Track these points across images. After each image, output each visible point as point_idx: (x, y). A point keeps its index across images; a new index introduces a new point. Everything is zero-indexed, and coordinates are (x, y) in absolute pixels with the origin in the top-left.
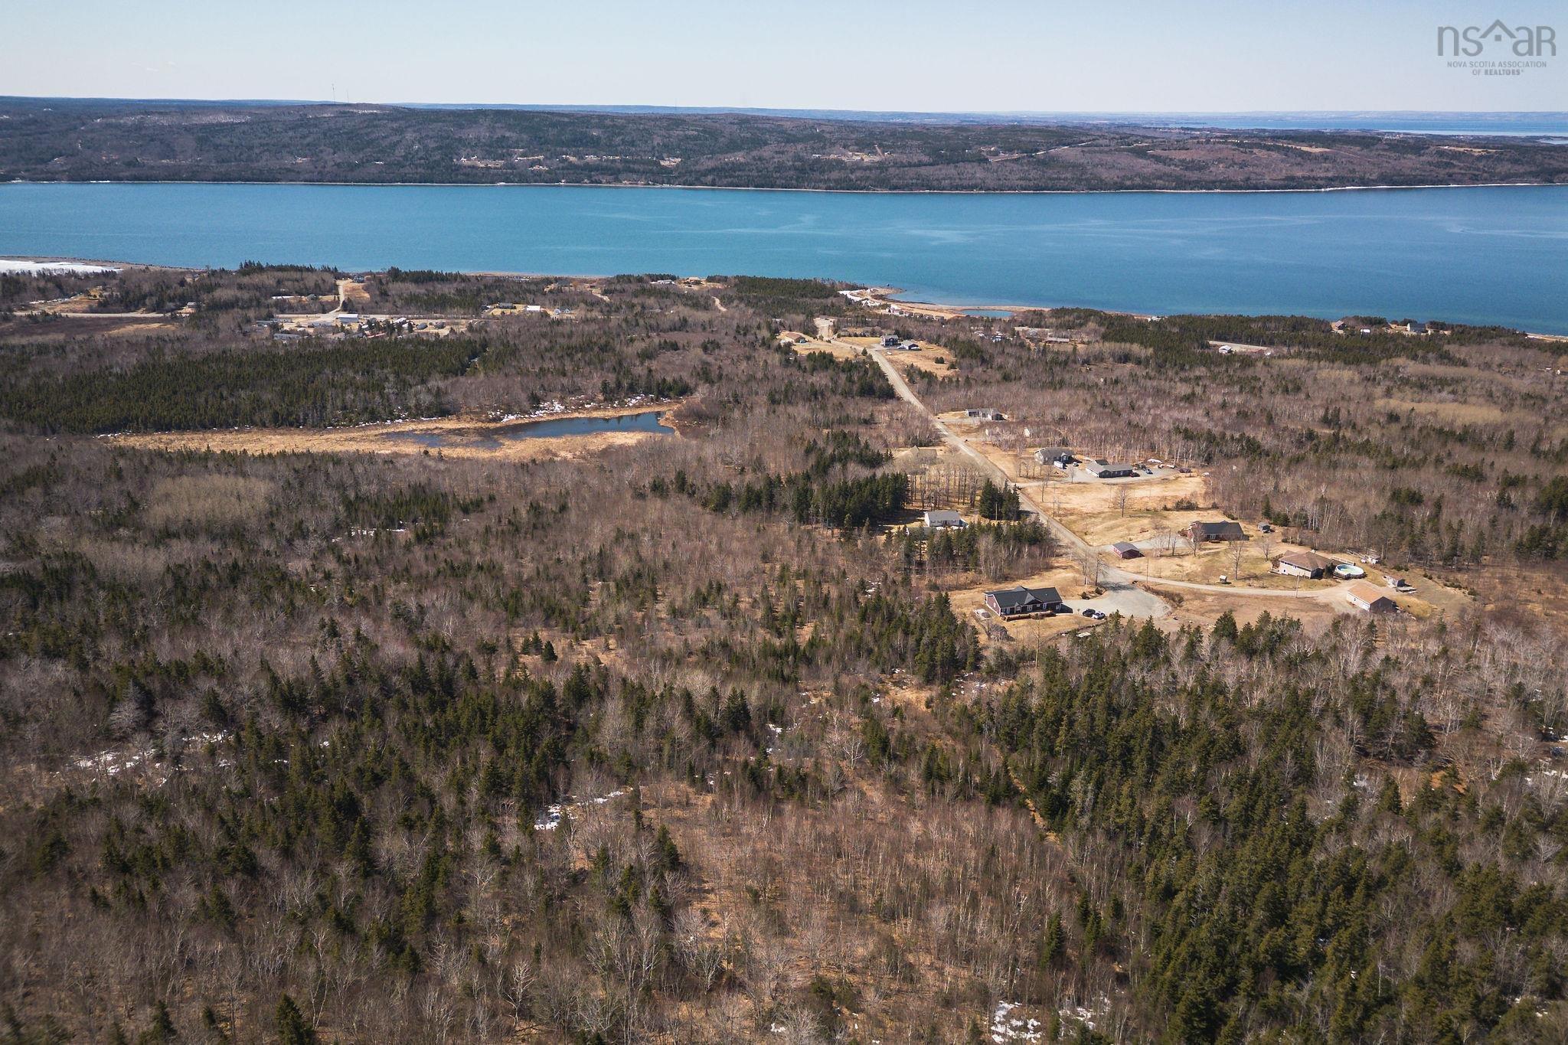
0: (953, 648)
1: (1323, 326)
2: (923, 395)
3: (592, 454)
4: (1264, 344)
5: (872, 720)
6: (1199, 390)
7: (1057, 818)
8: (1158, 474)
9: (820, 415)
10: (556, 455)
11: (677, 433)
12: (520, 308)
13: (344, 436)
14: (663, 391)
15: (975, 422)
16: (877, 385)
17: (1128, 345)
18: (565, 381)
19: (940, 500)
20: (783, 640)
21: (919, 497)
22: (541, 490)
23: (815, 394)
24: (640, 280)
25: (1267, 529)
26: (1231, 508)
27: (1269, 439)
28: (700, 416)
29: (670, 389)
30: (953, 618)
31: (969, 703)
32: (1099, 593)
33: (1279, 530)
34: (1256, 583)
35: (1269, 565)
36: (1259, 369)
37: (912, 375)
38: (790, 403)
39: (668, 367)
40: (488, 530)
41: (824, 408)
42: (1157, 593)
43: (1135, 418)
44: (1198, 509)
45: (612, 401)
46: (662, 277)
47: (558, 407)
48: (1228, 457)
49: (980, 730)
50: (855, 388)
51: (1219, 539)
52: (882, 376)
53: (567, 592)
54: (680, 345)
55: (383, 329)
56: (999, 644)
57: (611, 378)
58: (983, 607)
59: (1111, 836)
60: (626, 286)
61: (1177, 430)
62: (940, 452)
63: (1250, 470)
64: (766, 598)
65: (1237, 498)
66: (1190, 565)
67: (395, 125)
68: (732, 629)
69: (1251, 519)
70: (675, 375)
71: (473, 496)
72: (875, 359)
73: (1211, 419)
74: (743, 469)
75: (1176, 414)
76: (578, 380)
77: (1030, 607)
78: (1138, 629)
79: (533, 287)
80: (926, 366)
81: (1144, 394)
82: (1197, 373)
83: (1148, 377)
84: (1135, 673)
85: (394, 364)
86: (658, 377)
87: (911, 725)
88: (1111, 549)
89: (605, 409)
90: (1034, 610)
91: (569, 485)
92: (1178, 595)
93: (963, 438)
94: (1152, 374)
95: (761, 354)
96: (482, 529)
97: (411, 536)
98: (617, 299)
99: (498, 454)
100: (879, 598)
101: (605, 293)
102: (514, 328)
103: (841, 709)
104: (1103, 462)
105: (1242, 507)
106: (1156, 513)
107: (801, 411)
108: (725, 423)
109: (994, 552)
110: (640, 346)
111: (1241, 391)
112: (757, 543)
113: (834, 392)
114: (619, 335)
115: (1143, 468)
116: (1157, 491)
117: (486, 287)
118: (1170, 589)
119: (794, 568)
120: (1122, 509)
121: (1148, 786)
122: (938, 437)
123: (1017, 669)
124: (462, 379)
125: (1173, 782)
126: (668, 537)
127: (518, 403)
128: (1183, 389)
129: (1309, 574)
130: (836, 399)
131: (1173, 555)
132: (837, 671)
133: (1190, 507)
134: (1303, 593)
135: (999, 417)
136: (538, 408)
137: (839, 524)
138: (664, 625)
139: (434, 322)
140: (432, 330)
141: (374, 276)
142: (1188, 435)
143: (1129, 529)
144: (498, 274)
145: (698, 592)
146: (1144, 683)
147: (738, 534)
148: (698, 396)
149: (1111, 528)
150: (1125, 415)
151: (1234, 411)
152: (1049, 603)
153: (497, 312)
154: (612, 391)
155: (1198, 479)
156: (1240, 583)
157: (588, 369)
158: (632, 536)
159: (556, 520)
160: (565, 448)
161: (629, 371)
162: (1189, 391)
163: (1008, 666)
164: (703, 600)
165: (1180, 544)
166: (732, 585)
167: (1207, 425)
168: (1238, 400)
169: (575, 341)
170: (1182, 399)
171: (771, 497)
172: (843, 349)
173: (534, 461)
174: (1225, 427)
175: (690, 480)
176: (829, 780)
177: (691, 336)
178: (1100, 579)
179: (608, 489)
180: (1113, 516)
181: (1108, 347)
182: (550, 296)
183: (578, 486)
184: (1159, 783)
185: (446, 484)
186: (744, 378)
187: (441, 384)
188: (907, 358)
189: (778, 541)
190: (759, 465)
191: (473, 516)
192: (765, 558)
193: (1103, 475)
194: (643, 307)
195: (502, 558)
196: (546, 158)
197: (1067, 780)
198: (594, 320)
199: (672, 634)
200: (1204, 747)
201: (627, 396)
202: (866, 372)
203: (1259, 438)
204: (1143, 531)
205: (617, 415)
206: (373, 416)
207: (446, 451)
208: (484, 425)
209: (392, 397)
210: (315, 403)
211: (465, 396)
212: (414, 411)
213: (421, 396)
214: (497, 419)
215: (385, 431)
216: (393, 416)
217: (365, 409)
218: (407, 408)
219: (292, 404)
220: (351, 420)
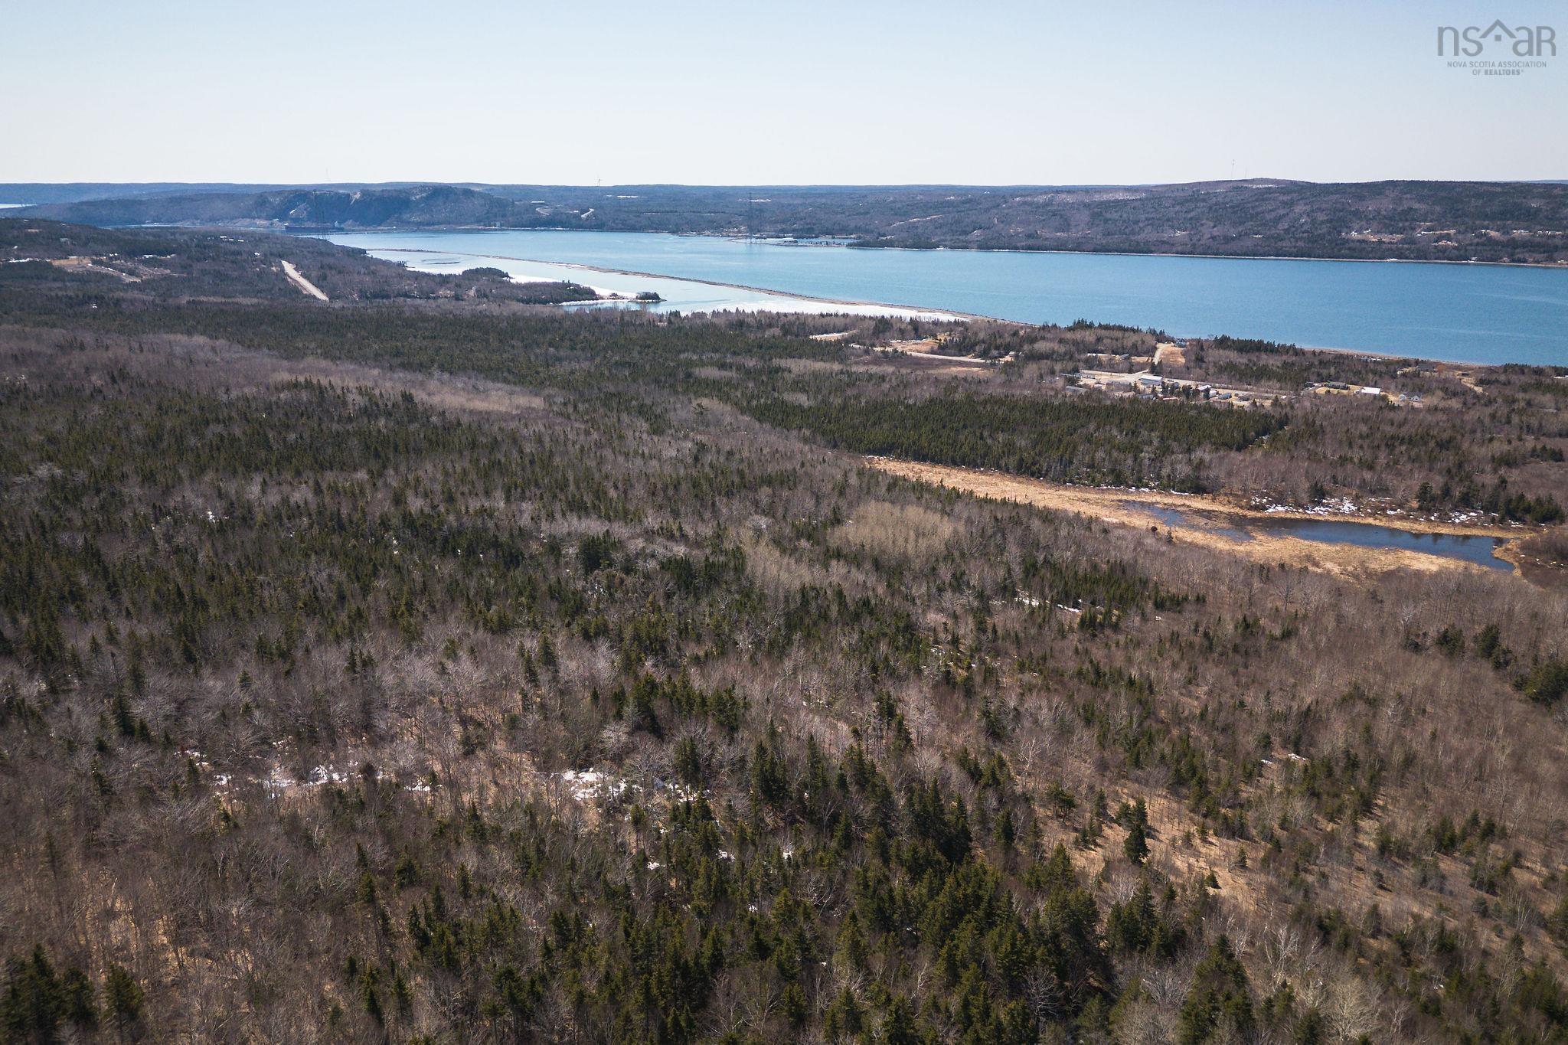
3: (1370, 575)
11: (1515, 573)
18: (1368, 475)
29: (1528, 510)
39: (1535, 482)
45: (1429, 512)
47: (1348, 506)
57: (1437, 483)
76: (1390, 480)
85: (1164, 428)
86: (1514, 491)
114: (1474, 432)
124: (1233, 454)
127: (1294, 492)
136: (1320, 504)
139: (1241, 393)
154: (1433, 499)
157: (1409, 466)
173: (1285, 566)
175: (1506, 642)
185: (1154, 569)
187: (1207, 457)
191: (1165, 614)
201: (1452, 510)
205: (1430, 531)
206: (1119, 480)
207: (1182, 534)
208: (1241, 512)
209: (1147, 462)
210: (1062, 456)
211: (1230, 474)
212: (1165, 482)
213: (1179, 467)
214: (1262, 508)
215: (1124, 498)
216: (1140, 484)
217: (1113, 471)
218: (1159, 477)
219: (1040, 454)
220: (1093, 480)
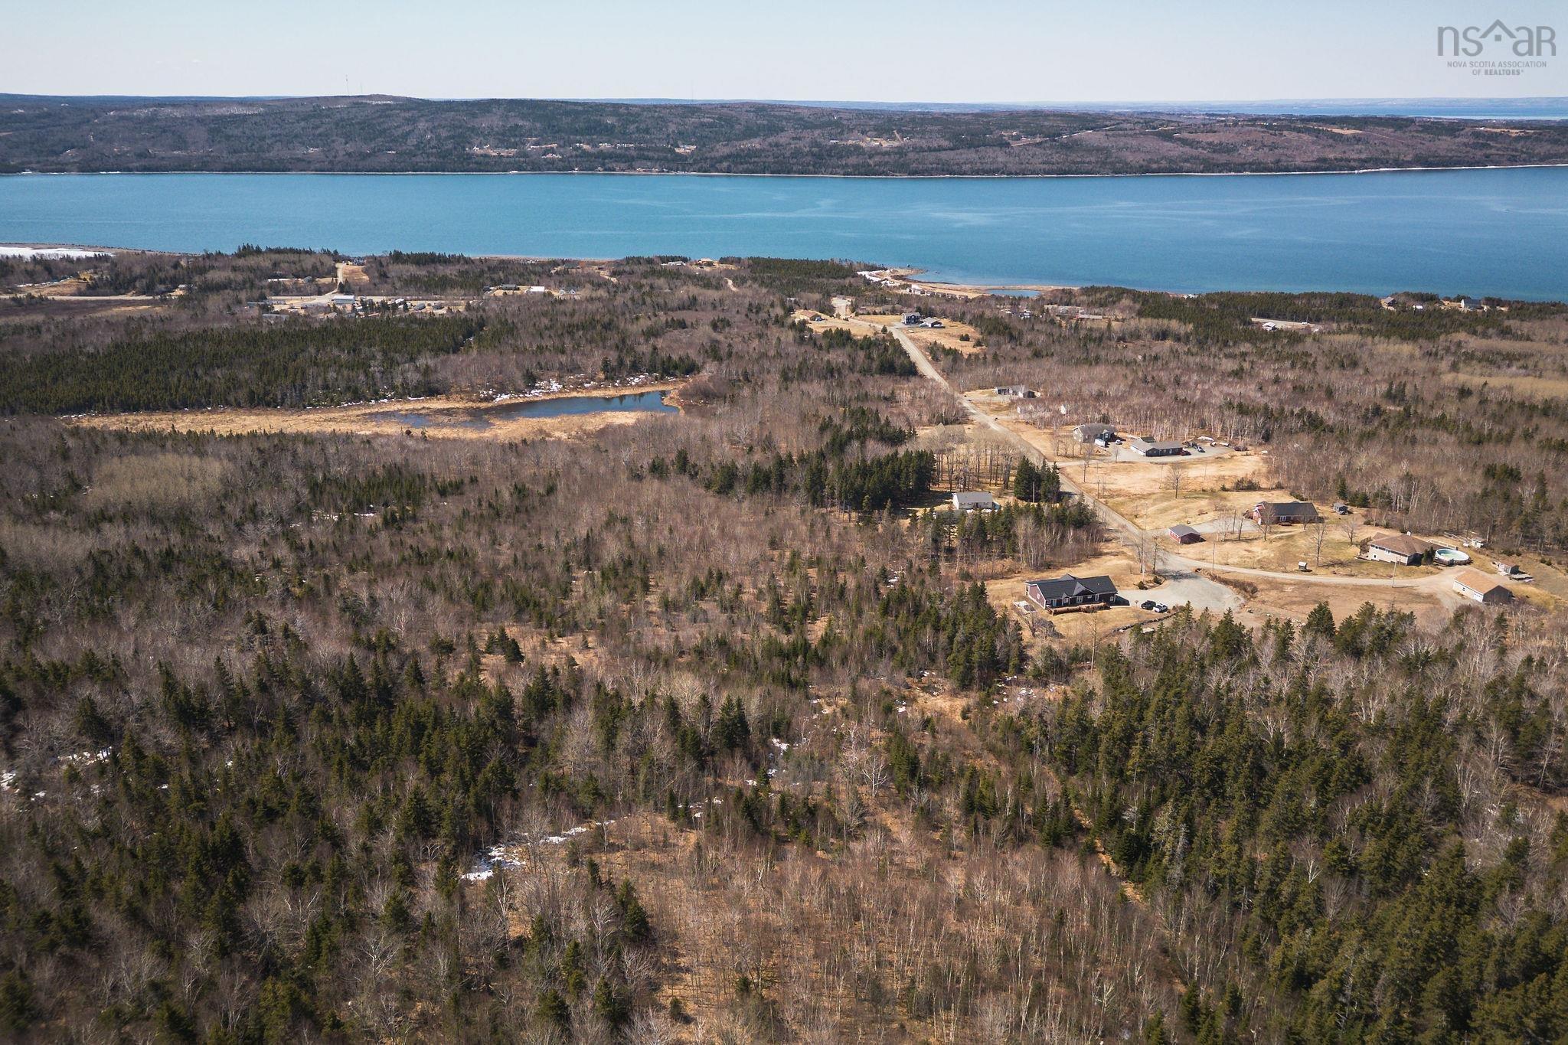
0: (993, 647)
1: (1372, 302)
2: (947, 373)
3: (589, 435)
4: (1310, 321)
5: (898, 736)
6: (1246, 366)
7: (1137, 866)
8: (1211, 452)
9: (837, 394)
10: (549, 435)
11: (682, 412)
12: (524, 289)
13: (323, 416)
14: (667, 369)
15: (1004, 399)
16: (898, 362)
17: (1166, 321)
18: (563, 358)
19: (969, 480)
20: (792, 637)
21: (946, 477)
22: (528, 472)
23: (831, 372)
24: (650, 261)
25: (1344, 510)
26: (1298, 488)
27: (1332, 415)
28: (707, 395)
29: (676, 367)
30: (991, 612)
31: (1015, 713)
32: (1158, 582)
33: (1357, 511)
34: (1341, 570)
35: (1358, 550)
36: (1309, 345)
37: (935, 352)
38: (804, 380)
39: (675, 346)
40: (466, 513)
41: (840, 385)
42: (1226, 582)
43: (1181, 393)
44: (1260, 489)
45: (613, 380)
46: (673, 259)
47: (555, 386)
48: (1290, 432)
49: (1030, 748)
50: (875, 365)
51: (1291, 521)
52: (905, 354)
53: (545, 582)
54: (688, 323)
55: (378, 309)
56: (1046, 643)
57: (613, 356)
58: (1025, 598)
59: (1214, 893)
60: (635, 268)
61: (1230, 405)
62: (968, 430)
63: (1318, 445)
64: (773, 588)
65: (1305, 477)
66: (1259, 550)
67: (407, 115)
68: (733, 623)
69: (1323, 500)
70: (682, 353)
71: (453, 477)
72: (895, 336)
73: (1265, 394)
74: (751, 449)
75: (1225, 389)
76: (578, 358)
77: (1080, 598)
78: (1214, 624)
79: (538, 269)
80: (949, 343)
81: (1188, 369)
82: (1243, 349)
83: (1189, 353)
84: (1217, 678)
85: (382, 342)
86: (663, 355)
87: (945, 741)
88: (1168, 532)
89: (606, 388)
90: (1085, 601)
91: (559, 465)
92: (1250, 584)
93: (993, 416)
94: (1194, 350)
95: (774, 332)
96: (458, 513)
97: (379, 521)
98: (624, 280)
99: (487, 434)
100: (903, 588)
101: (614, 274)
102: (515, 307)
103: (860, 722)
104: (1149, 439)
105: (1312, 487)
106: (1216, 494)
107: (817, 389)
108: (733, 400)
109: (1035, 537)
110: (644, 323)
111: (1293, 366)
112: (765, 528)
113: (851, 369)
114: (623, 314)
115: (1194, 445)
116: (1212, 470)
117: (489, 268)
118: (1241, 578)
119: (806, 555)
120: (1176, 489)
121: (1252, 823)
122: (965, 415)
123: (1069, 671)
124: (452, 357)
125: (1286, 820)
126: (665, 521)
127: (512, 381)
128: (1229, 365)
129: (1405, 560)
130: (855, 376)
131: (1239, 540)
132: (854, 674)
133: (1252, 487)
134: (1400, 581)
135: (1030, 395)
136: (533, 387)
137: (858, 507)
138: (654, 619)
139: (432, 303)
140: (428, 309)
141: (374, 259)
142: (1243, 410)
143: (1186, 511)
144: (504, 257)
145: (696, 582)
146: (1230, 690)
147: (744, 519)
148: (705, 375)
149: (1165, 510)
150: (1170, 391)
151: (1289, 386)
152: (1102, 594)
153: (500, 293)
154: (613, 369)
155: (1255, 458)
156: (1323, 571)
157: (588, 347)
158: (625, 521)
159: (542, 503)
160: (559, 428)
161: (632, 349)
162: (1236, 367)
163: (1060, 668)
164: (701, 593)
165: (1248, 527)
166: (735, 574)
167: (1260, 399)
168: (1290, 375)
169: (576, 319)
170: (1229, 375)
171: (781, 477)
172: (861, 327)
173: (524, 441)
174: (1281, 402)
175: (692, 459)
176: (845, 814)
177: (700, 315)
178: (1159, 566)
179: (602, 469)
180: (1166, 498)
181: (1145, 323)
182: (557, 277)
183: (568, 467)
184: (1267, 819)
185: (425, 465)
186: (755, 356)
187: (430, 362)
188: (929, 336)
189: (788, 525)
190: (768, 444)
191: (450, 499)
192: (773, 544)
193: (1149, 454)
194: (652, 287)
195: (477, 545)
196: (560, 146)
197: (1147, 814)
198: (599, 299)
199: (662, 630)
200: (1320, 772)
201: (630, 374)
202: (886, 349)
203: (1321, 413)
204: (1201, 513)
205: (618, 394)
206: (357, 396)
207: (431, 432)
208: (474, 405)
209: (378, 375)
210: (294, 382)
211: (455, 375)
212: (400, 390)
213: (409, 375)
214: (490, 399)
215: (368, 411)
216: (377, 396)
217: (349, 388)
218: (393, 388)
219: (269, 383)
220: (332, 400)
